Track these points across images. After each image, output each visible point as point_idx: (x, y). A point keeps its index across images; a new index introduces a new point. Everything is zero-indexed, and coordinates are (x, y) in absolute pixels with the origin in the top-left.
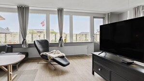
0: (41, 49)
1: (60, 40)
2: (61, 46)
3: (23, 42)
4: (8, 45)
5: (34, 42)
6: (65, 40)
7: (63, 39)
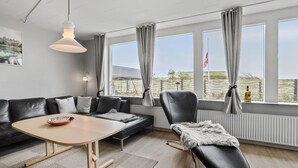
0: (174, 114)
1: (229, 94)
2: (232, 111)
3: (144, 95)
4: (123, 98)
5: (161, 95)
6: (248, 95)
7: (241, 91)
